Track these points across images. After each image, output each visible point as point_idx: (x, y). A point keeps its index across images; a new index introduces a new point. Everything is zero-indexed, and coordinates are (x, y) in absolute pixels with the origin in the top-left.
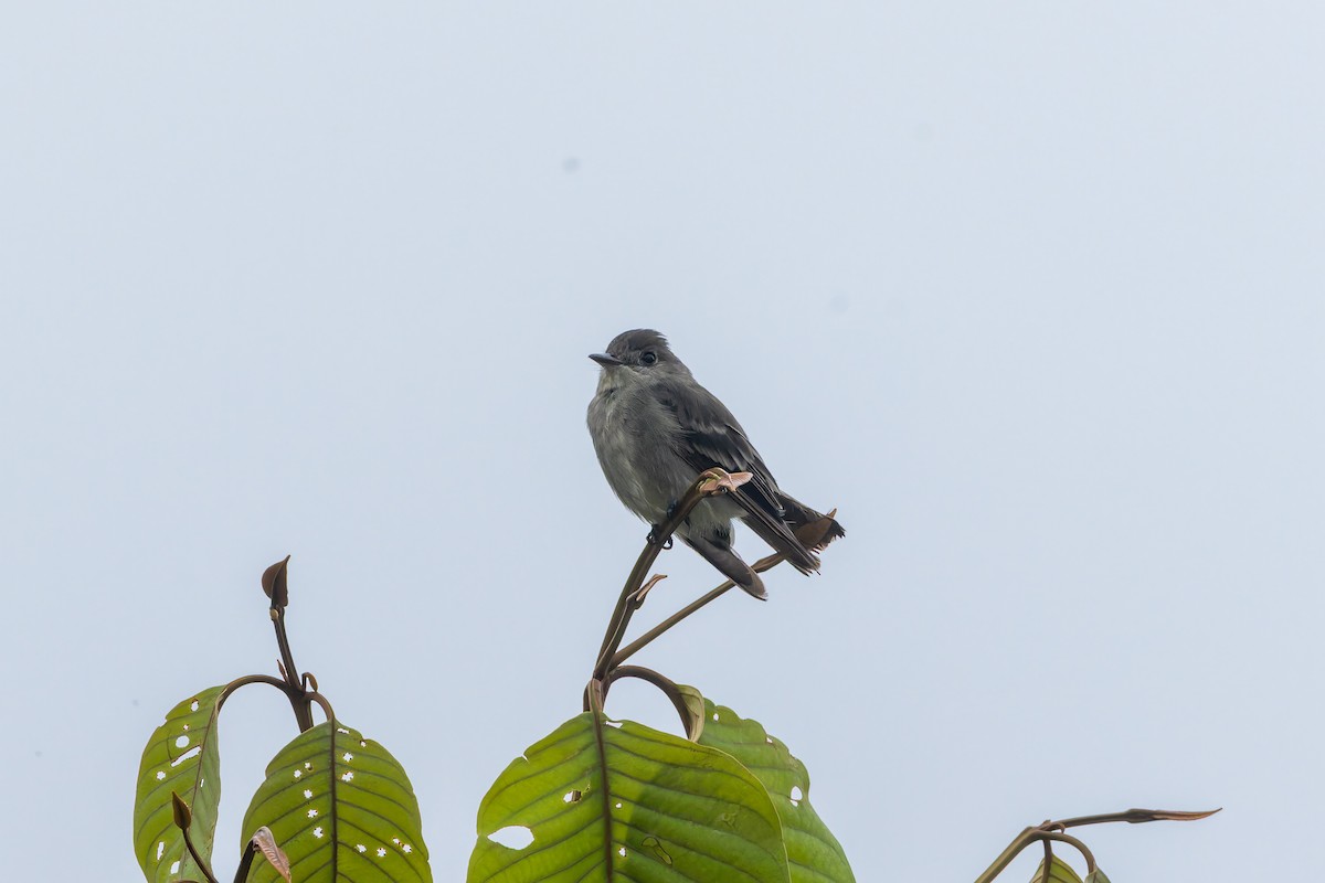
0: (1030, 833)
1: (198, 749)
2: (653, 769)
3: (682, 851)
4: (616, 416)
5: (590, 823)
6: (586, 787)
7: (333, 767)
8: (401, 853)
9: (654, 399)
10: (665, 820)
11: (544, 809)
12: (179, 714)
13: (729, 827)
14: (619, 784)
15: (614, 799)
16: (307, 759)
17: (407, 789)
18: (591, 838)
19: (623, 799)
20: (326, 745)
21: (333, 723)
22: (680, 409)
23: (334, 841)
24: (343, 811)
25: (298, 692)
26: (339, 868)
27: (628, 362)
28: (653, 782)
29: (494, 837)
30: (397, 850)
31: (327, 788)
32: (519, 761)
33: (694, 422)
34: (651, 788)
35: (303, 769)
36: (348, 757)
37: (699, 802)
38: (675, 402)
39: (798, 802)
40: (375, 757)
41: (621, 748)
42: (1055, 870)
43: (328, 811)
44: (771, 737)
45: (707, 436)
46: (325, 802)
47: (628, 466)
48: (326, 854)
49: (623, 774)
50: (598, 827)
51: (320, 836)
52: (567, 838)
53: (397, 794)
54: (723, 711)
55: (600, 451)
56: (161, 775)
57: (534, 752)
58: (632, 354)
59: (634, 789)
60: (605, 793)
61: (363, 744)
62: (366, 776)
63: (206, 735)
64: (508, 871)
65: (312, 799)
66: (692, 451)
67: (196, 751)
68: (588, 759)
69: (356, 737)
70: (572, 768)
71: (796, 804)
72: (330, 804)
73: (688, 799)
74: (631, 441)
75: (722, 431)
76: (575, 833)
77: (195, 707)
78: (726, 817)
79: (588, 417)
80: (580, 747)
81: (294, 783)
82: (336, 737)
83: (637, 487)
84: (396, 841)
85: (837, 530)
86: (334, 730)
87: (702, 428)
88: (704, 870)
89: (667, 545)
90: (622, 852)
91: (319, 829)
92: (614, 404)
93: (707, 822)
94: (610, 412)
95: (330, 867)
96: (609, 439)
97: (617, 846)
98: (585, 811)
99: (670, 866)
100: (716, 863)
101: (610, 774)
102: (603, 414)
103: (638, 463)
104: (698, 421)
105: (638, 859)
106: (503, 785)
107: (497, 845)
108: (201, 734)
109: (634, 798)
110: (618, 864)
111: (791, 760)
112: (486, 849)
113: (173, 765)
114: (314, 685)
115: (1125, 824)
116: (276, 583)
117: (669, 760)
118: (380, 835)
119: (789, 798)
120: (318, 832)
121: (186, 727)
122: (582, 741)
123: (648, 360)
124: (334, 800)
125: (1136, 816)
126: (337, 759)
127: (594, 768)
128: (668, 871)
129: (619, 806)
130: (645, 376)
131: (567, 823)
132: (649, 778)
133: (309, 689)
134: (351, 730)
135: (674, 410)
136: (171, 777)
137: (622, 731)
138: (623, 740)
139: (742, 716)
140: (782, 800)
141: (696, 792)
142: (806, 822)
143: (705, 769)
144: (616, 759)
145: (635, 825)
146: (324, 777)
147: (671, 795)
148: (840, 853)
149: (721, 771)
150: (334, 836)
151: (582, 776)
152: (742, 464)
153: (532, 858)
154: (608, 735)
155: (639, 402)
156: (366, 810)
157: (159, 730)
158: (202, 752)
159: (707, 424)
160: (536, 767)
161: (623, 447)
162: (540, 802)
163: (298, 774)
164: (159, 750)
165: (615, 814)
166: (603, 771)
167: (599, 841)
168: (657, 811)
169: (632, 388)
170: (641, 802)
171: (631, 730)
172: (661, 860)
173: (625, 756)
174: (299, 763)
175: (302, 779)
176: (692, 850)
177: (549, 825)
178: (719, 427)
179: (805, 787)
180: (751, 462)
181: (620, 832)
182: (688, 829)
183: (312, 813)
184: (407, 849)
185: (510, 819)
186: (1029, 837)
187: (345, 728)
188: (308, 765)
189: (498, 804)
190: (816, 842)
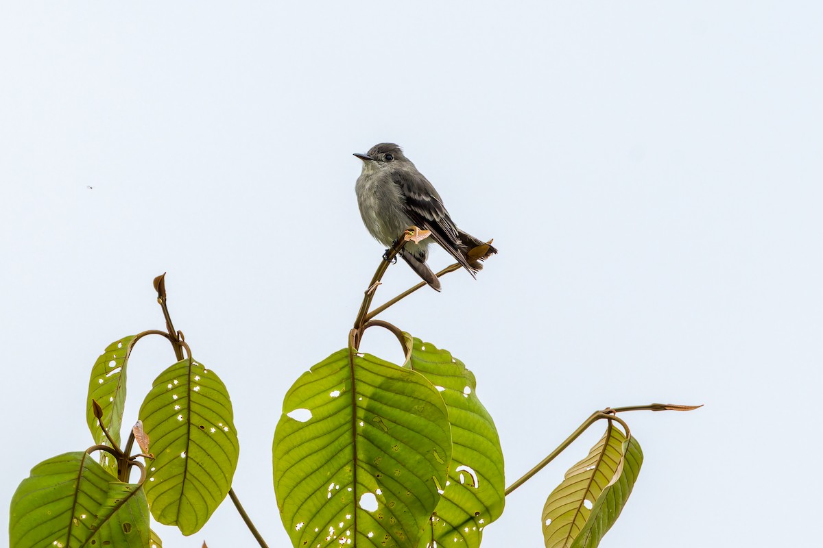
0: (597, 414)
1: (120, 369)
2: (379, 380)
3: (393, 425)
4: (370, 189)
5: (345, 408)
6: (343, 387)
7: (189, 382)
8: (223, 431)
9: (391, 180)
10: (385, 408)
11: (319, 400)
12: (111, 349)
13: (419, 413)
14: (361, 388)
15: (358, 395)
16: (175, 378)
17: (226, 397)
18: (345, 415)
19: (363, 395)
20: (185, 371)
21: (190, 359)
22: (405, 186)
23: (188, 423)
24: (194, 407)
25: (176, 340)
26: (191, 437)
27: (376, 159)
28: (380, 387)
29: (290, 415)
30: (221, 430)
31: (185, 394)
32: (307, 374)
33: (412, 193)
34: (378, 390)
35: (173, 384)
36: (197, 378)
37: (404, 399)
38: (402, 182)
39: (468, 395)
40: (212, 379)
41: (363, 368)
42: (613, 433)
43: (186, 406)
44: (454, 359)
45: (419, 201)
46: (184, 401)
47: (374, 215)
48: (184, 430)
49: (364, 382)
50: (349, 410)
51: (181, 419)
52: (330, 416)
53: (222, 400)
54: (427, 344)
55: (361, 205)
56: (101, 381)
57: (315, 369)
58: (379, 155)
59: (369, 390)
60: (352, 392)
61: (205, 372)
62: (206, 389)
63: (123, 362)
64: (297, 434)
65: (177, 400)
66: (410, 209)
67: (118, 370)
68: (345, 373)
69: (202, 367)
70: (334, 379)
71: (466, 396)
72: (187, 402)
73: (398, 397)
74: (377, 202)
75: (428, 199)
76: (335, 413)
77: (120, 345)
78: (418, 407)
79: (356, 187)
80: (341, 367)
81: (168, 391)
82: (192, 367)
83: (378, 226)
84: (221, 425)
85: (492, 250)
86: (191, 363)
87: (416, 197)
88: (405, 436)
89: (393, 260)
90: (362, 424)
91: (180, 416)
92: (370, 182)
93: (408, 410)
94: (367, 186)
95: (186, 436)
96: (365, 200)
97: (358, 420)
98: (342, 402)
99: (387, 433)
100: (411, 432)
101: (356, 382)
102: (364, 187)
103: (379, 214)
104: (415, 193)
105: (370, 428)
106: (297, 386)
107: (292, 419)
108: (122, 361)
109: (369, 395)
110: (359, 430)
111: (466, 372)
112: (285, 420)
113: (107, 376)
114: (183, 338)
115: (650, 411)
116: (159, 284)
117: (389, 376)
118: (212, 421)
119: (463, 393)
120: (180, 418)
121: (115, 356)
122: (342, 363)
123: (388, 159)
124: (189, 400)
125: (656, 407)
126: (191, 379)
127: (347, 379)
128: (386, 435)
129: (361, 399)
130: (386, 168)
131: (331, 408)
132: (377, 384)
133: (180, 339)
134: (200, 364)
135: (402, 186)
136: (106, 381)
137: (364, 359)
138: (364, 364)
139: (439, 348)
140: (459, 393)
141: (402, 393)
142: (472, 406)
143: (407, 381)
144: (360, 374)
145: (369, 410)
146: (185, 388)
147: (389, 395)
148: (491, 422)
149: (416, 383)
150: (189, 420)
151: (341, 383)
152: (438, 218)
153: (310, 427)
154: (357, 361)
155: (384, 182)
156: (206, 407)
157: (101, 356)
158: (121, 371)
159: (419, 195)
160: (316, 377)
161: (373, 205)
162: (317, 396)
163: (170, 386)
164: (100, 368)
165: (358, 404)
166: (352, 381)
167: (349, 418)
168: (381, 402)
169: (381, 174)
170: (373, 398)
171: (369, 358)
172: (382, 430)
173: (364, 372)
174: (171, 380)
175: (172, 389)
176: (399, 425)
177: (321, 409)
178: (427, 197)
179: (473, 386)
180: (443, 217)
181: (361, 413)
182: (396, 413)
183: (177, 407)
184: (226, 429)
185: (300, 404)
186: (598, 417)
187: (196, 362)
188: (176, 382)
189: (294, 397)
190: (477, 417)
